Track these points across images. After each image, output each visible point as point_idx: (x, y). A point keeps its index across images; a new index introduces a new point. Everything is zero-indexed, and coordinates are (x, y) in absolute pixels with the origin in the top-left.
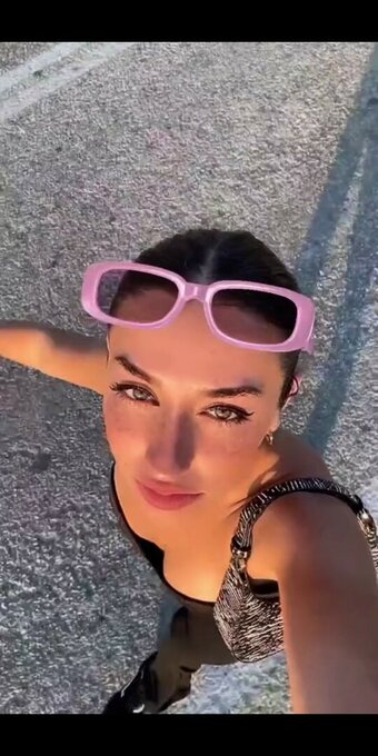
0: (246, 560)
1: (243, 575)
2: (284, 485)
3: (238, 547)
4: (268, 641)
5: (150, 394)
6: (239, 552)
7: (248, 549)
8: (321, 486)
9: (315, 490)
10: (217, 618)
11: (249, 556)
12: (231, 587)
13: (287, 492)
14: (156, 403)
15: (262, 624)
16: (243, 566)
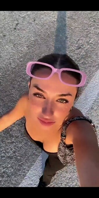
0: (65, 139)
1: (64, 143)
2: (73, 119)
3: (63, 136)
4: (72, 160)
5: (43, 96)
6: (63, 137)
7: (65, 136)
8: (82, 118)
9: (81, 119)
10: (59, 156)
11: (65, 138)
12: (61, 147)
13: (74, 120)
14: (45, 98)
15: (70, 156)
16: (64, 141)
